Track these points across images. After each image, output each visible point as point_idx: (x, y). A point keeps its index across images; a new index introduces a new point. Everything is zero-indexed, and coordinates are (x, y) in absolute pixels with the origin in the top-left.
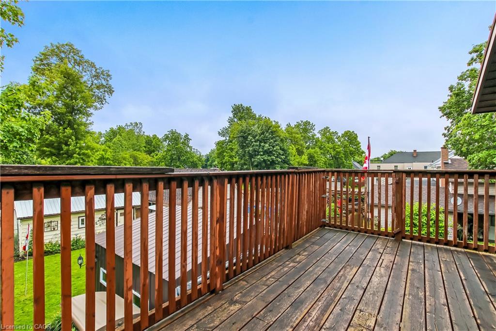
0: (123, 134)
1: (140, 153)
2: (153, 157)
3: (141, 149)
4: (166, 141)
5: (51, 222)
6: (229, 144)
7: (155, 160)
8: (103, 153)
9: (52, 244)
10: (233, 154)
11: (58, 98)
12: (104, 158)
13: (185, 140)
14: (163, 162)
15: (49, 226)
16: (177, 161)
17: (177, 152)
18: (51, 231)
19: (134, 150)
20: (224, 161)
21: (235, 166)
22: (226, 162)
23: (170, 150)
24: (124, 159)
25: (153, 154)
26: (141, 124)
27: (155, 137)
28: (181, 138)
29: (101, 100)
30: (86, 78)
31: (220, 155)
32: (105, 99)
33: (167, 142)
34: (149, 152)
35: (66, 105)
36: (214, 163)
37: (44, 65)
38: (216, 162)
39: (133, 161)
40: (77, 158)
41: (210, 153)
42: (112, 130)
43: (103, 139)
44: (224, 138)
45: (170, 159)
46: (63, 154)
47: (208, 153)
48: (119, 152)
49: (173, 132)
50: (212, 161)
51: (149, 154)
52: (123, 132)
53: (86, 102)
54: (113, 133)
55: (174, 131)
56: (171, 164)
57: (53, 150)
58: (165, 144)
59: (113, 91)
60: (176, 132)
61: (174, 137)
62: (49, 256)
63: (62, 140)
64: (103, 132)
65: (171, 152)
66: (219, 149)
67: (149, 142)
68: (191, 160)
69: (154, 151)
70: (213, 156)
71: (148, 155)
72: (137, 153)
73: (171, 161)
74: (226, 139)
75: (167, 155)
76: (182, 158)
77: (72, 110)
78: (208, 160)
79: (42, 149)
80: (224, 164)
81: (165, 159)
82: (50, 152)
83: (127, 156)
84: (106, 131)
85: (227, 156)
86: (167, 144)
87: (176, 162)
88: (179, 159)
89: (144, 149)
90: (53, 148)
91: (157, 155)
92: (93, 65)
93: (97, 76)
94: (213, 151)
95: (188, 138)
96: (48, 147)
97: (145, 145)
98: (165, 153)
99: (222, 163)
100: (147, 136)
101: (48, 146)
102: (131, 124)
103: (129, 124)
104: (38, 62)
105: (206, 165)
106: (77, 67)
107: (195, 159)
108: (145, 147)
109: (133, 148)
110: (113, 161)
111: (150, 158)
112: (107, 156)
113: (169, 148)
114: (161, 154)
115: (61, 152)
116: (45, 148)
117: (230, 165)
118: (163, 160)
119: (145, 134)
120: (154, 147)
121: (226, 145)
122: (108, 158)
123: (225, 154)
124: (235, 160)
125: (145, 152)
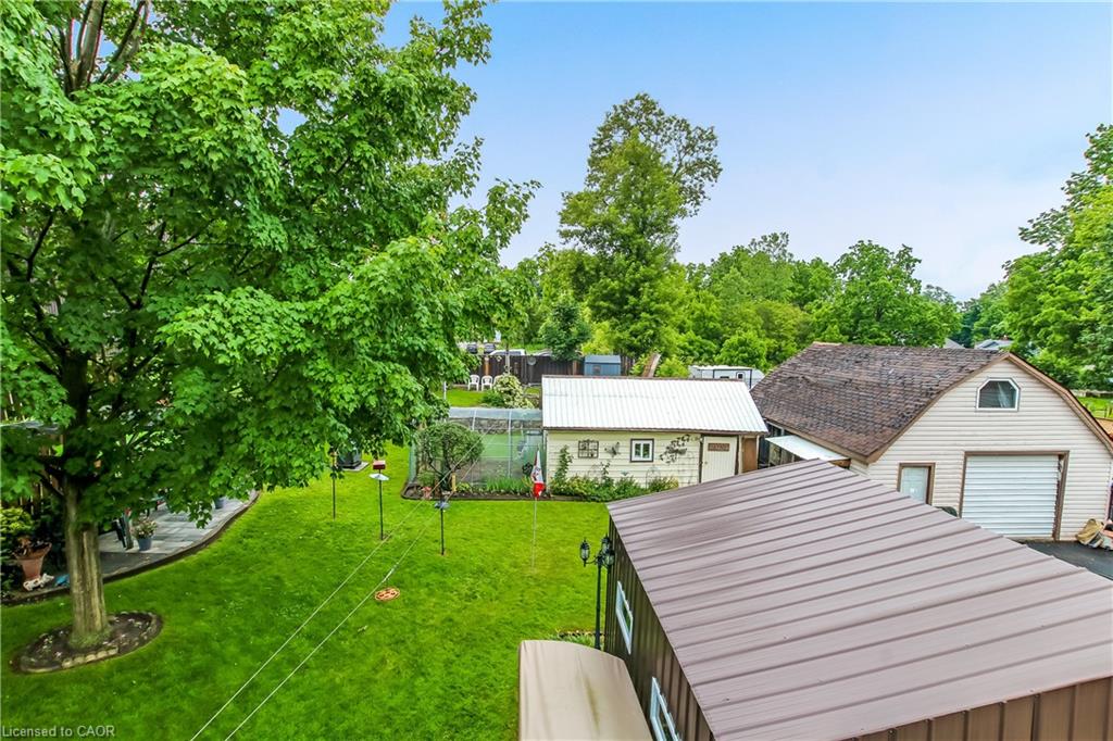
0: (743, 264)
1: (779, 305)
2: (809, 311)
3: (782, 294)
4: (844, 271)
5: (588, 441)
6: (1063, 264)
7: (814, 319)
8: (704, 306)
9: (588, 482)
10: (1083, 294)
11: (621, 206)
12: (704, 318)
13: (900, 264)
14: (835, 323)
15: (585, 449)
16: (874, 320)
17: (873, 296)
18: (588, 457)
19: (768, 298)
20: (1036, 320)
21: (1086, 336)
22: (1045, 324)
23: (855, 294)
24: (744, 318)
25: (810, 305)
26: (785, 235)
27: (817, 263)
28: (888, 260)
29: (695, 195)
30: (670, 154)
31: (1024, 299)
32: (703, 193)
33: (848, 273)
34: (801, 302)
35: (634, 219)
36: (999, 327)
37: (604, 149)
38: (1005, 324)
39: (762, 322)
40: (647, 320)
41: (982, 294)
42: (723, 257)
43: (707, 277)
44: (1044, 248)
45: (852, 317)
46: (627, 312)
47: (978, 297)
48: (733, 303)
49: (864, 248)
50: (991, 319)
51: (801, 305)
52: (745, 260)
53: (668, 206)
54: (725, 262)
55: (866, 243)
56: (855, 328)
57: (612, 306)
58: (843, 278)
59: (721, 170)
60: (871, 247)
61: (868, 259)
62: (582, 503)
63: (626, 287)
64: (708, 264)
65: (856, 299)
66: (1022, 283)
67: (802, 275)
68: (914, 318)
69: (813, 298)
70: (995, 303)
71: (797, 309)
72: (772, 305)
73: (857, 322)
74: (1053, 250)
75: (844, 305)
76: (889, 314)
77: (644, 227)
78: (975, 316)
79: (596, 304)
80: (1038, 328)
81: (839, 316)
82: (608, 308)
83: (752, 311)
84: (713, 260)
85: (1053, 304)
86: (846, 279)
87: (870, 324)
88: (879, 315)
89: (791, 294)
90: (612, 301)
91: (819, 307)
92: (683, 125)
93: (690, 148)
94: (993, 290)
95: (909, 259)
96: (605, 301)
97: (791, 284)
98: (841, 302)
99: (1026, 327)
100: (798, 263)
101: (605, 298)
102: (765, 238)
103: (758, 239)
104: (596, 148)
105: (968, 331)
106: (653, 138)
107: (929, 315)
108: (792, 289)
109: (763, 293)
110: (721, 322)
111: (801, 314)
112: (710, 313)
113: (852, 289)
114: (829, 304)
115: (626, 307)
116: (602, 303)
117: (1061, 332)
118: (835, 320)
119: (795, 259)
120: (814, 288)
121: (1052, 269)
122: (712, 317)
123: (1041, 297)
124: (1085, 315)
125: (792, 300)
